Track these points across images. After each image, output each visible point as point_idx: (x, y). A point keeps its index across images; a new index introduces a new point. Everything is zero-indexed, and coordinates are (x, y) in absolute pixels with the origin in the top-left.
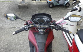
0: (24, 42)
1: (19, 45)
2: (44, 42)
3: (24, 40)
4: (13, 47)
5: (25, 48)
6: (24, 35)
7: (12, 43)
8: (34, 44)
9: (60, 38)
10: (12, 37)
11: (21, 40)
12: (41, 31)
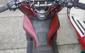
0: (20, 34)
1: (14, 37)
2: (46, 31)
3: (21, 31)
4: (7, 40)
5: (22, 40)
6: (20, 26)
7: (5, 35)
8: (32, 35)
9: (66, 27)
10: (5, 28)
11: (16, 32)
12: (41, 12)
